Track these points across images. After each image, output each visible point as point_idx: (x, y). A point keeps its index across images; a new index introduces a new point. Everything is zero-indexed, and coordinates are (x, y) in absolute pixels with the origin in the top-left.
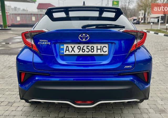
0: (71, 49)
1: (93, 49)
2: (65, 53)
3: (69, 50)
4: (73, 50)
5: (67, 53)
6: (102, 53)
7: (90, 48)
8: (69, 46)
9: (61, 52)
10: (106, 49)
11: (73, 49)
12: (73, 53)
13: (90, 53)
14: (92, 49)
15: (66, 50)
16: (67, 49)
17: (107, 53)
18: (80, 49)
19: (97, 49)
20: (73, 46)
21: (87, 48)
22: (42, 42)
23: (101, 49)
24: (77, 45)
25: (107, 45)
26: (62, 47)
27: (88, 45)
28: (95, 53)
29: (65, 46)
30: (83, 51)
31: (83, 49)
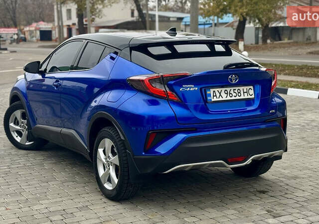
0: (218, 95)
1: (240, 93)
2: (213, 100)
3: (216, 96)
4: (220, 95)
5: (215, 99)
6: (249, 97)
7: (236, 91)
8: (216, 90)
9: (209, 98)
10: (252, 92)
11: (220, 93)
12: (221, 99)
13: (238, 98)
14: (238, 93)
16: (215, 95)
17: (253, 96)
18: (227, 94)
19: (244, 92)
20: (220, 90)
21: (234, 92)
22: (187, 88)
23: (247, 92)
24: (223, 89)
25: (252, 87)
26: (208, 92)
27: (234, 88)
28: (242, 97)
29: (212, 90)
30: (231, 95)
31: (230, 94)
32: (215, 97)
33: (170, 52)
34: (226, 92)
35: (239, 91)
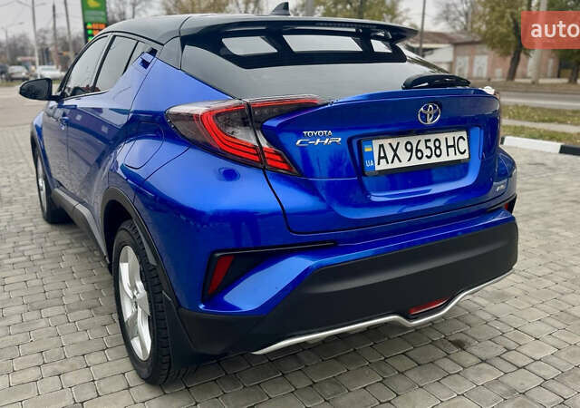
0: (390, 154)
1: (439, 147)
2: (378, 168)
3: (385, 157)
4: (395, 155)
5: (383, 166)
6: (459, 157)
7: (431, 144)
8: (386, 142)
9: (368, 164)
10: (463, 145)
11: (395, 151)
12: (396, 165)
13: (434, 160)
14: (436, 148)
15: (380, 158)
16: (382, 155)
17: (466, 156)
18: (411, 151)
19: (448, 147)
20: (394, 141)
21: (427, 147)
22: (315, 138)
23: (453, 146)
24: (403, 140)
25: (464, 134)
26: (367, 149)
27: (427, 137)
28: (444, 158)
29: (376, 143)
30: (419, 154)
31: (417, 151)
32: (383, 161)
33: (276, 51)
34: (409, 147)
35: (437, 144)
